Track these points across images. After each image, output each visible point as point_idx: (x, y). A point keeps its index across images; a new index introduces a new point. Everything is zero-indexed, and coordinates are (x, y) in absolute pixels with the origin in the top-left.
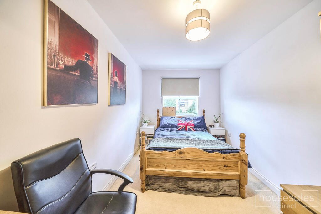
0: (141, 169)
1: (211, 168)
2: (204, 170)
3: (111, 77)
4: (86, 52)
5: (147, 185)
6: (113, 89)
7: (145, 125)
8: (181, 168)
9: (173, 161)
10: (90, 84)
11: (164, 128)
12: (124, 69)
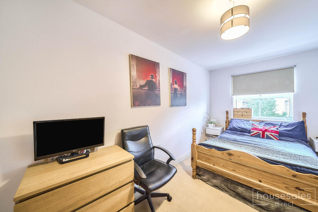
0: (192, 159)
1: (271, 182)
2: (260, 181)
3: (171, 86)
4: (151, 73)
5: (197, 174)
6: (173, 95)
7: (211, 126)
8: (230, 170)
9: (221, 161)
10: (155, 93)
11: (232, 131)
12: (184, 76)
